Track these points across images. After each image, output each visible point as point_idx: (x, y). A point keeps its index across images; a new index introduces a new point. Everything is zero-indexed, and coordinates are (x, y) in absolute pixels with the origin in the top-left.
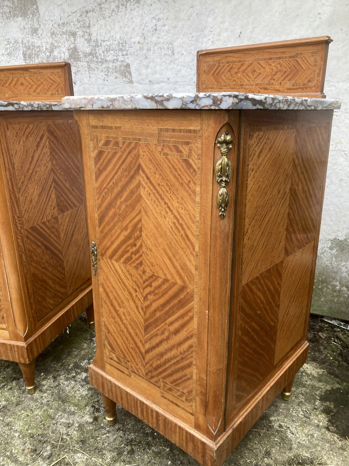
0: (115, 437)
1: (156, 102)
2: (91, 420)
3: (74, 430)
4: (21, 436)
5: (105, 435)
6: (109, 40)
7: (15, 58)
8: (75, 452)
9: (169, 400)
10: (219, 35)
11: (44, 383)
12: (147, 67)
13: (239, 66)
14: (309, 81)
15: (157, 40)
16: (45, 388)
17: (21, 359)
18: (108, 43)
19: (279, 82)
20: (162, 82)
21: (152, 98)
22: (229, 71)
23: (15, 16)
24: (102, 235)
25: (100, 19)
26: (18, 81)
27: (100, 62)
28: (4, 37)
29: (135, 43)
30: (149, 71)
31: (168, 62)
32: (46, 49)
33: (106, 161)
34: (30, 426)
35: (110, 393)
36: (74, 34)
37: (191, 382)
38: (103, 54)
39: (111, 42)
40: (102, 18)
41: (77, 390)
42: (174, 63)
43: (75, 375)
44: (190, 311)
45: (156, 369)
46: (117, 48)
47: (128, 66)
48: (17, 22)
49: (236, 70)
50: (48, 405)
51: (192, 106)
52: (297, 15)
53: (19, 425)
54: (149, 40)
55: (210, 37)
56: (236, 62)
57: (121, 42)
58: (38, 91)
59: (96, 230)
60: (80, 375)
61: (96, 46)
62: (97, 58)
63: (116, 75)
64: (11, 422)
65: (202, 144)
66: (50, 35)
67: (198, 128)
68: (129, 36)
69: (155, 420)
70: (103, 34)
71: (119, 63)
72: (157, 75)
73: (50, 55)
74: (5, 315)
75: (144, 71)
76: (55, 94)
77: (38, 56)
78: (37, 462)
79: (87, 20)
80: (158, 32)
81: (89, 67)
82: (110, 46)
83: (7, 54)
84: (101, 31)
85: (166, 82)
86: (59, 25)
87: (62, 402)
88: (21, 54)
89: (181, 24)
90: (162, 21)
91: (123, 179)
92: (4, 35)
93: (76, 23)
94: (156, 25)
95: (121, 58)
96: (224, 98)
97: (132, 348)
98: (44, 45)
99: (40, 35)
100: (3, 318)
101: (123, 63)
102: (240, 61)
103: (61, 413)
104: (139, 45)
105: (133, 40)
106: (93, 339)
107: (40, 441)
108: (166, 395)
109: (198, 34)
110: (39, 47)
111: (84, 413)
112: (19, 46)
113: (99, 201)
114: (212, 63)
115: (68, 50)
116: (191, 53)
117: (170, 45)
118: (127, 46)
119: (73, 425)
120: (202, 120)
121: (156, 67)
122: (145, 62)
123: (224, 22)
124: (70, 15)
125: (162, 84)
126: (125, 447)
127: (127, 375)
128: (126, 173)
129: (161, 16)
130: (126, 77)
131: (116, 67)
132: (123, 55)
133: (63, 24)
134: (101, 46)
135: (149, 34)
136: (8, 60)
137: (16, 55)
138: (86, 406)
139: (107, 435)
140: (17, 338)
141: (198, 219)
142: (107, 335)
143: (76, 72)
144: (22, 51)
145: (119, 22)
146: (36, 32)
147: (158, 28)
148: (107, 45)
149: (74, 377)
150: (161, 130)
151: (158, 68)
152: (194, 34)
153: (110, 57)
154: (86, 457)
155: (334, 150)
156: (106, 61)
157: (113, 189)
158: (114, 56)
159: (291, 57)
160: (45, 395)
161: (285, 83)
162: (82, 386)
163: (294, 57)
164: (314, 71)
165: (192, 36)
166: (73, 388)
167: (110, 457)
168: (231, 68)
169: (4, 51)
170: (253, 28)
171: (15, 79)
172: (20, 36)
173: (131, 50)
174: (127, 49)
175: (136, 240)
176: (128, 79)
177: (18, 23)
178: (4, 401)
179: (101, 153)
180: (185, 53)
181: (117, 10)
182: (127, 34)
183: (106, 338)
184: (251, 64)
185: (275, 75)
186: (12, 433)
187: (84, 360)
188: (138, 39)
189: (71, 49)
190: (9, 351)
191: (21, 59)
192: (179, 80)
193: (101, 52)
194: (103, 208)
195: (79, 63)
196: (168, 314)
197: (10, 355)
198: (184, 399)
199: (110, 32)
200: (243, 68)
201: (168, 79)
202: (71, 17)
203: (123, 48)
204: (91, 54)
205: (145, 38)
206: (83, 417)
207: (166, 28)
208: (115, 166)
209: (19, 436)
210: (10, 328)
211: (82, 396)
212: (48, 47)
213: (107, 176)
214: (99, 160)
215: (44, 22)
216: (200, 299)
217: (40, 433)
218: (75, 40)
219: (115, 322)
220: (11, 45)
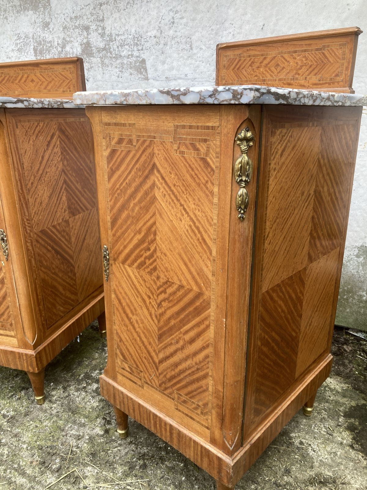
0: (126, 450)
1: (173, 96)
2: (102, 433)
3: (85, 443)
4: (29, 448)
5: (116, 449)
6: (124, 34)
7: (26, 54)
8: (86, 465)
9: (183, 413)
10: (241, 28)
11: (54, 393)
12: (164, 63)
13: (261, 59)
14: (337, 75)
15: (174, 34)
16: (54, 398)
17: (30, 368)
18: (123, 37)
19: (304, 77)
20: (180, 78)
21: (168, 93)
22: (251, 65)
23: (25, 9)
24: (115, 238)
25: (115, 12)
26: (28, 77)
27: (114, 57)
28: (15, 32)
29: (151, 37)
30: (166, 66)
31: (186, 57)
32: (58, 44)
33: (119, 160)
34: (38, 437)
35: (122, 404)
36: (87, 28)
37: (206, 394)
38: (117, 49)
39: (126, 36)
40: (116, 11)
41: (88, 401)
42: (192, 58)
43: (85, 385)
44: (206, 319)
45: (170, 380)
46: (132, 42)
47: (143, 61)
48: (27, 16)
49: (258, 64)
50: (58, 416)
51: (210, 101)
52: (325, 6)
53: (27, 437)
54: (166, 33)
55: (230, 30)
56: (258, 55)
57: (136, 37)
58: (49, 88)
59: (108, 234)
60: (91, 386)
61: (110, 40)
62: (111, 53)
63: (131, 71)
64: (19, 433)
65: (221, 141)
66: (62, 29)
67: (217, 124)
68: (144, 30)
69: (168, 434)
70: (118, 28)
71: (134, 59)
72: (174, 71)
73: (62, 51)
74: (13, 322)
75: (160, 67)
76: (67, 91)
77: (49, 52)
78: (46, 475)
79: (101, 13)
80: (175, 25)
81: (103, 63)
82: (125, 41)
83: (18, 50)
84: (116, 25)
85: (184, 79)
86: (71, 19)
87: (72, 413)
88: (32, 50)
89: (200, 16)
90: (180, 13)
91: (137, 180)
92: (14, 30)
93: (89, 16)
94: (173, 18)
95: (136, 53)
96: (245, 92)
97: (145, 358)
98: (56, 40)
99: (51, 30)
100: (11, 325)
101: (139, 59)
102: (262, 55)
103: (71, 425)
104: (155, 39)
105: (149, 34)
106: (105, 348)
107: (49, 453)
108: (181, 407)
109: (218, 26)
110: (50, 42)
111: (95, 425)
112: (30, 41)
113: (112, 203)
114: (232, 57)
115: (81, 45)
116: (209, 47)
117: (188, 39)
118: (142, 40)
119: (83, 437)
120: (220, 116)
121: (173, 63)
122: (162, 58)
123: (246, 14)
124: (83, 8)
125: (180, 81)
126: (137, 462)
127: (140, 386)
128: (140, 173)
129: (179, 8)
130: (141, 73)
131: (131, 62)
132: (139, 50)
133: (76, 17)
134: (115, 40)
135: (166, 27)
136: (19, 56)
137: (27, 51)
138: (97, 418)
139: (119, 448)
140: (25, 345)
141: (215, 221)
142: (120, 344)
143: (89, 68)
144: (32, 47)
145: (134, 15)
146: (47, 26)
147: (175, 21)
148: (122, 40)
149: (84, 388)
150: (177, 127)
151: (175, 64)
152: (213, 27)
153: (125, 52)
154: (96, 471)
155: (363, 151)
156: (121, 56)
157: (126, 189)
158: (129, 51)
159: (317, 50)
160: (55, 405)
161: (311, 78)
162: (93, 397)
163: (321, 49)
164: (343, 64)
165: (212, 30)
166: (84, 399)
167: (121, 471)
168: (253, 62)
169: (14, 46)
170: (277, 20)
171: (26, 76)
172: (31, 30)
173: (147, 45)
174: (143, 43)
175: (149, 244)
176: (144, 75)
177: (29, 17)
178: (13, 411)
179: (114, 152)
180: (204, 47)
181: (132, 2)
182: (142, 27)
183: (118, 347)
184: (274, 57)
185: (300, 69)
186: (20, 444)
187: (95, 370)
188: (154, 33)
189: (84, 44)
190: (17, 360)
191: (32, 55)
192: (197, 76)
193: (115, 47)
194: (115, 210)
195: (92, 58)
196: (183, 322)
197: (18, 363)
198: (199, 411)
199: (125, 25)
200: (265, 62)
201: (186, 75)
202: (84, 10)
203: (139, 43)
204: (104, 49)
205: (161, 32)
206: (94, 429)
207: (185, 20)
208: (128, 165)
209: (27, 447)
210: (18, 336)
211: (92, 408)
212: (60, 42)
213: (120, 176)
214: (112, 159)
215: (56, 16)
216: (217, 306)
217: (49, 444)
218: (88, 34)
219: (127, 330)
220: (22, 41)
